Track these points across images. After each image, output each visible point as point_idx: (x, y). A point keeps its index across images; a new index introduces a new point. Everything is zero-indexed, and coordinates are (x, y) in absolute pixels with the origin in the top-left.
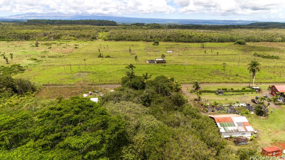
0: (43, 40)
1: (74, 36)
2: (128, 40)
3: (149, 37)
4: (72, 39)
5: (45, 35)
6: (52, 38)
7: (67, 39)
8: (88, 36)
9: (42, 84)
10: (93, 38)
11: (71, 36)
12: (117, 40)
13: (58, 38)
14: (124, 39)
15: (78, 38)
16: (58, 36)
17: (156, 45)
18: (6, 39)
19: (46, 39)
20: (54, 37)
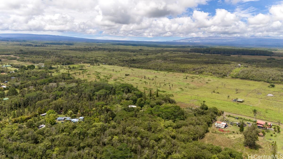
0: (192, 74)
1: (211, 73)
2: (251, 80)
3: (271, 79)
4: (210, 75)
5: (194, 70)
6: (197, 73)
7: (206, 75)
8: (221, 73)
9: (178, 101)
10: (224, 75)
11: (210, 72)
12: (242, 78)
13: (201, 73)
14: (248, 79)
15: (214, 74)
16: (202, 72)
17: (270, 87)
18: (172, 71)
19: (193, 73)
20: (199, 72)
